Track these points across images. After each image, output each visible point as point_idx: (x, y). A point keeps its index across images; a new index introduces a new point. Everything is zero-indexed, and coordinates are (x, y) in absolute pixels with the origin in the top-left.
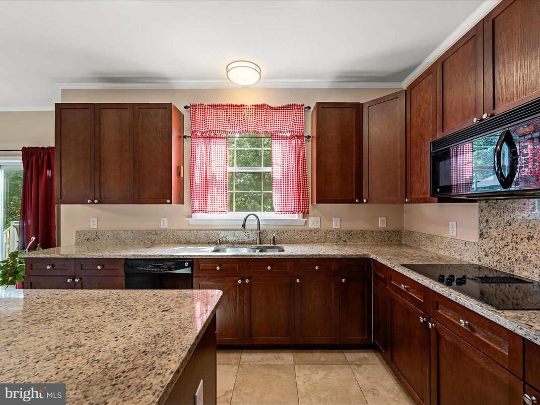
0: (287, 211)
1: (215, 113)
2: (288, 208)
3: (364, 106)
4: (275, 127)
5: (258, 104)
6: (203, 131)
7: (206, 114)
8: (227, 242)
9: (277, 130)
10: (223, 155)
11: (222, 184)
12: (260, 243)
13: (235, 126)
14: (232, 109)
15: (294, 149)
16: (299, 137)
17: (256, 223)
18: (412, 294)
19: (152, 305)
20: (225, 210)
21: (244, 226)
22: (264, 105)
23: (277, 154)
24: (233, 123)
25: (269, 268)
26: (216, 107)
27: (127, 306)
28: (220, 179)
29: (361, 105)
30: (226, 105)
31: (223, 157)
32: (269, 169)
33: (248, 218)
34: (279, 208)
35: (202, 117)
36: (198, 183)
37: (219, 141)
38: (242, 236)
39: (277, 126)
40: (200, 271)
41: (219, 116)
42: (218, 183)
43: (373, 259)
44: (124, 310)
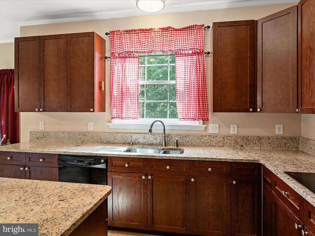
0: (189, 118)
1: (129, 37)
2: (190, 115)
3: (258, 23)
4: (178, 46)
5: (164, 27)
6: (120, 52)
7: (122, 38)
8: (139, 143)
9: (180, 48)
10: (135, 71)
11: (135, 95)
12: (166, 146)
13: (145, 46)
14: (142, 33)
15: (195, 64)
16: (200, 53)
17: (162, 128)
18: (291, 201)
19: (55, 194)
20: (137, 117)
21: (150, 131)
22: (169, 27)
23: (180, 69)
24: (144, 45)
25: (168, 167)
26: (130, 32)
27: (37, 194)
28: (133, 91)
29: (256, 22)
30: (138, 30)
31: (135, 73)
32: (173, 82)
33: (154, 124)
34: (182, 115)
35: (119, 41)
36: (116, 94)
37: (132, 60)
38: (150, 138)
39: (180, 44)
40: (113, 167)
41: (132, 40)
42: (131, 95)
43: (263, 165)
44: (34, 197)
